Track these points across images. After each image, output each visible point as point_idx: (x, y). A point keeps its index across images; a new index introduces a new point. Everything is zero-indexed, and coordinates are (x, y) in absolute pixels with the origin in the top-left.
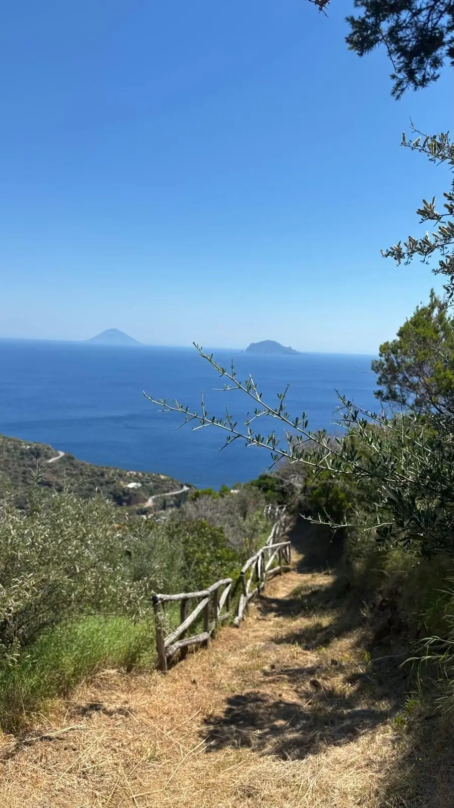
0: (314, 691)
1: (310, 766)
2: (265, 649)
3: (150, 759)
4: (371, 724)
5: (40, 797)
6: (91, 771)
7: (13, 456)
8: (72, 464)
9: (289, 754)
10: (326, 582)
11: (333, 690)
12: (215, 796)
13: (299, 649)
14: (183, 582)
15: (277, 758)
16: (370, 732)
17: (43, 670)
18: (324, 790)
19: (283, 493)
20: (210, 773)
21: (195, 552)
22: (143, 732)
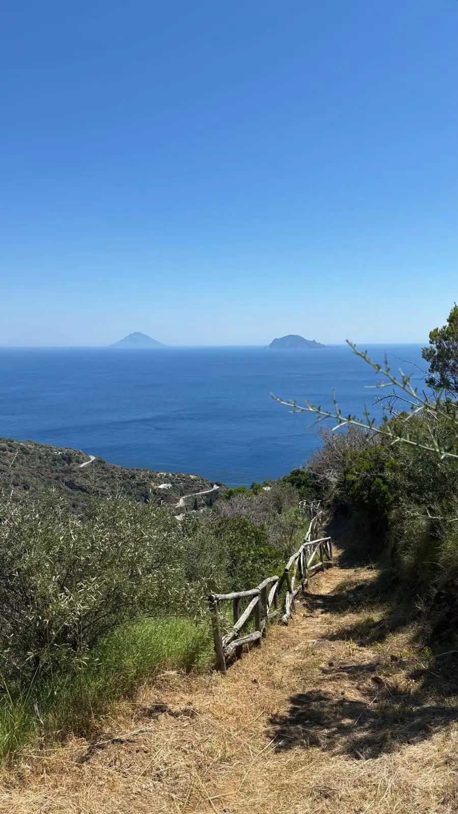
0: (377, 688)
1: (386, 766)
2: (319, 646)
3: (221, 760)
4: (443, 721)
5: (118, 801)
6: (165, 773)
7: (45, 463)
8: (103, 468)
9: (361, 753)
10: (371, 576)
11: (397, 687)
12: (291, 797)
13: (355, 646)
14: (230, 580)
15: (349, 757)
16: (444, 729)
17: (107, 674)
18: (405, 790)
19: (317, 488)
20: (282, 774)
21: (239, 551)
22: (210, 733)
